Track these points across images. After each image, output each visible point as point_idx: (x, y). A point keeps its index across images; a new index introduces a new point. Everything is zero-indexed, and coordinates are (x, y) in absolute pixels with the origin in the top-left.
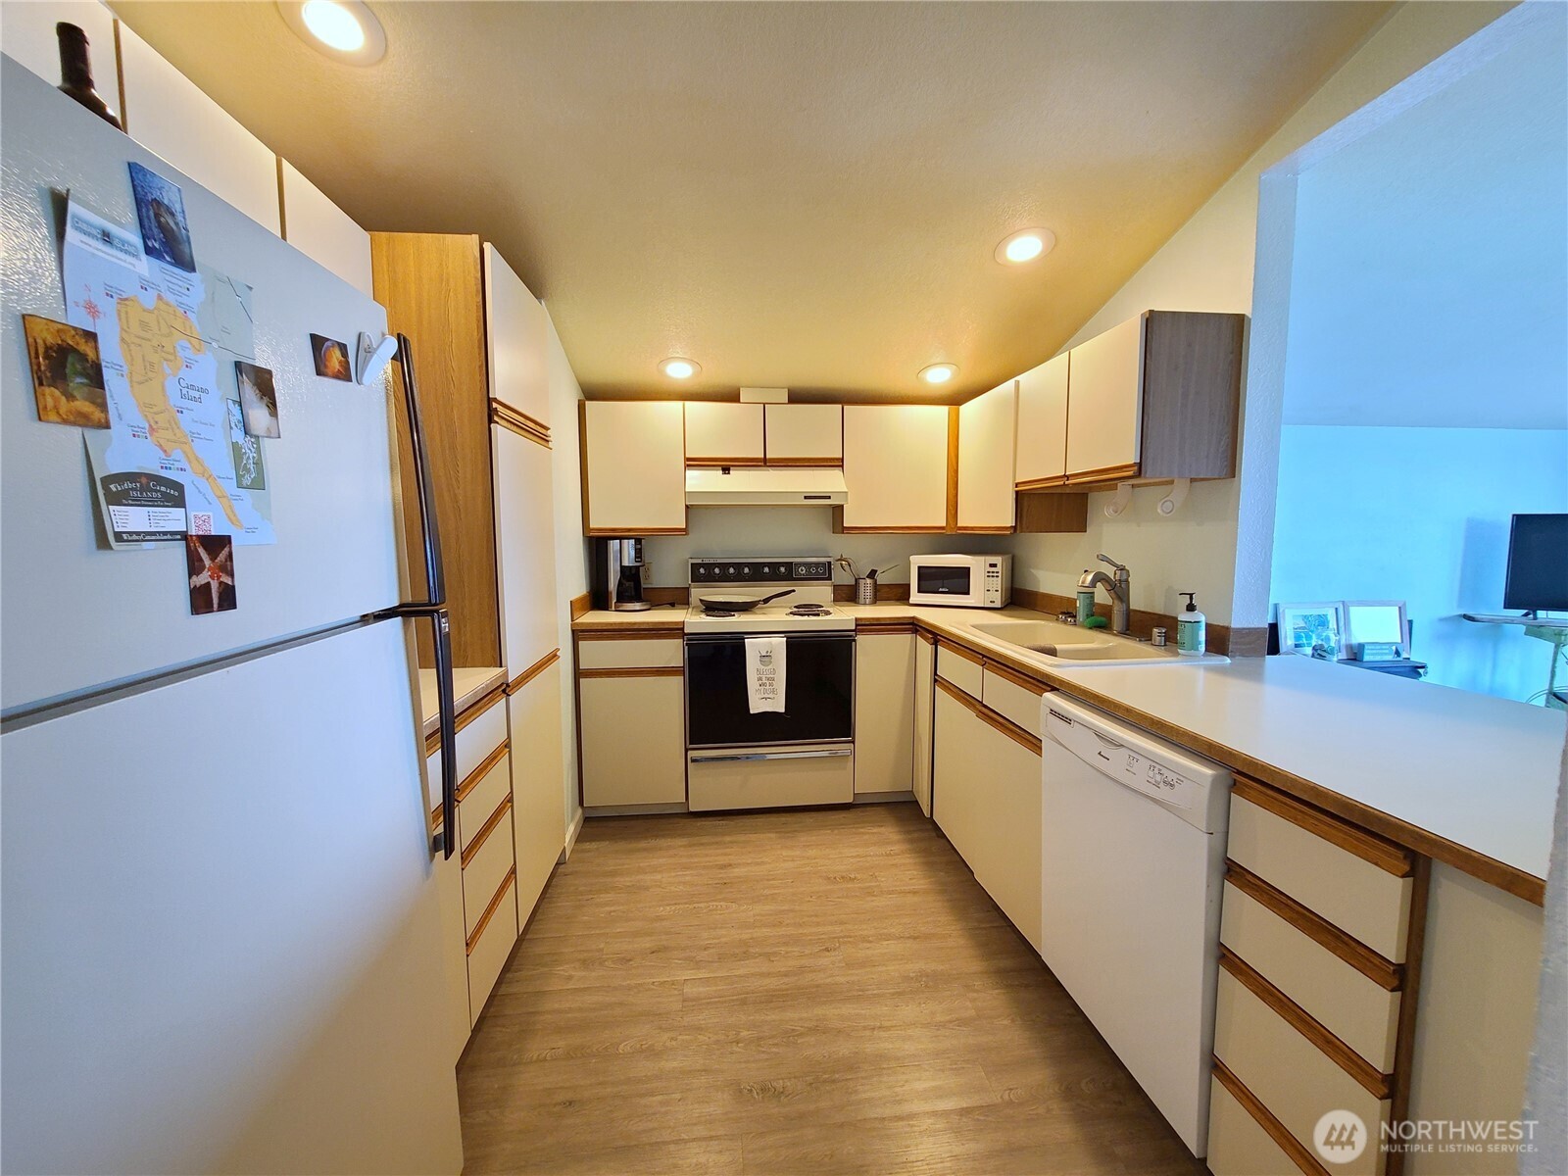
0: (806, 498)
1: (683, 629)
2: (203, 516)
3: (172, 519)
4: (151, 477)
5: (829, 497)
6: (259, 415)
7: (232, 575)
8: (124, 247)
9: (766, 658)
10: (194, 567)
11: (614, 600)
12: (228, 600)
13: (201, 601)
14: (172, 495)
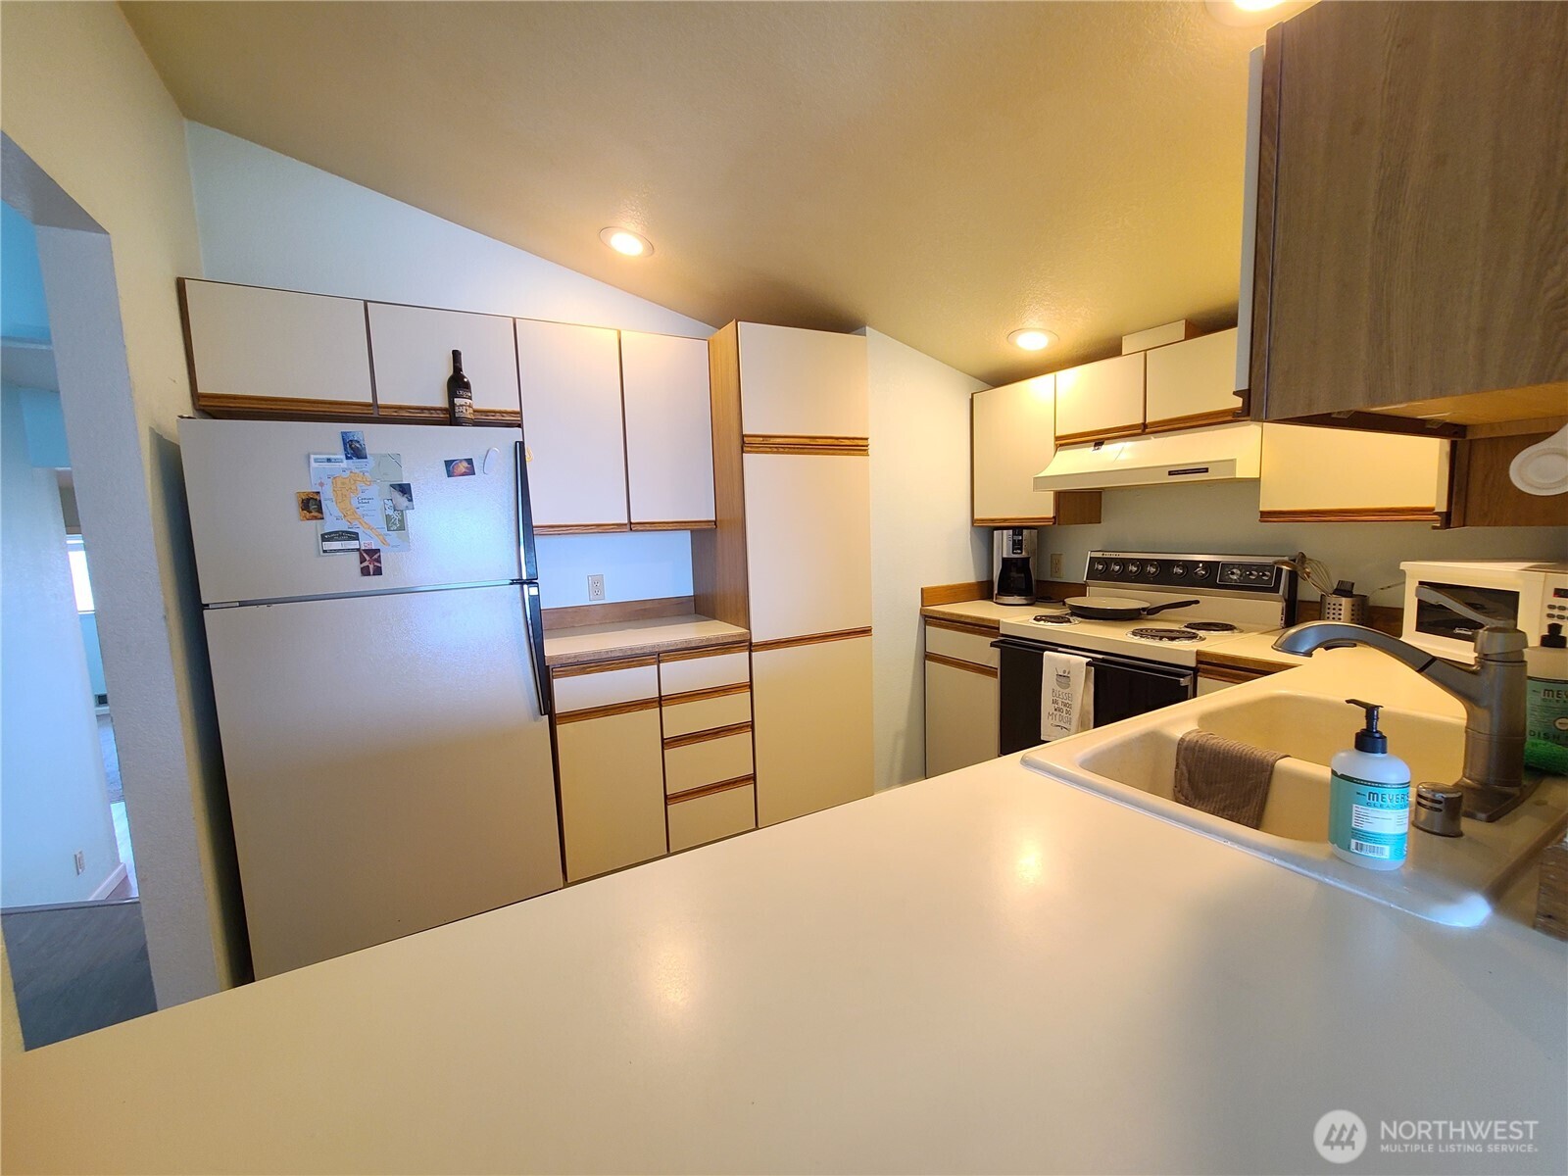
0: (1171, 473)
1: (998, 629)
2: (367, 542)
3: (354, 544)
4: (343, 532)
5: (1206, 470)
6: (402, 501)
7: (380, 563)
8: (336, 460)
9: (1064, 678)
10: (363, 560)
11: (996, 592)
12: (378, 571)
13: (365, 572)
14: (354, 536)
